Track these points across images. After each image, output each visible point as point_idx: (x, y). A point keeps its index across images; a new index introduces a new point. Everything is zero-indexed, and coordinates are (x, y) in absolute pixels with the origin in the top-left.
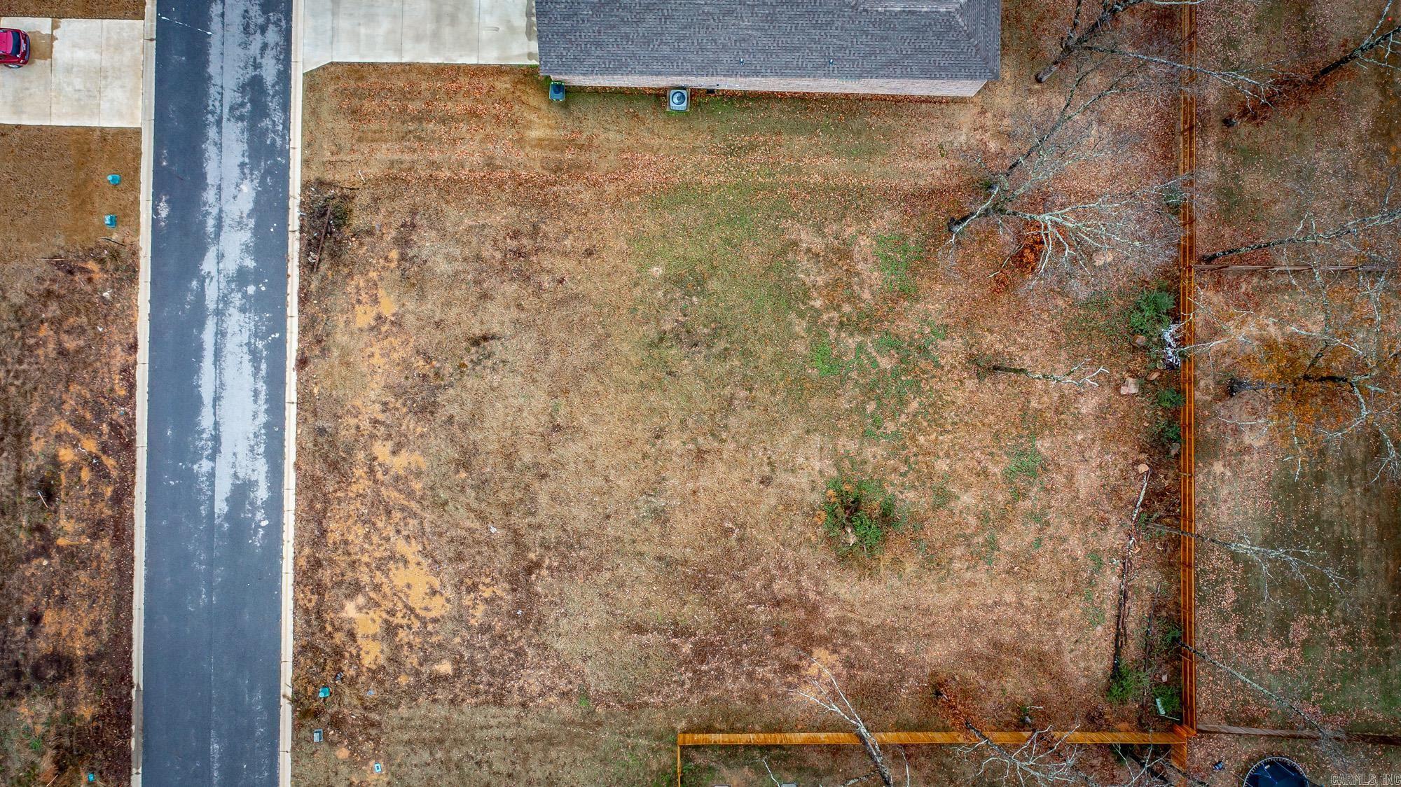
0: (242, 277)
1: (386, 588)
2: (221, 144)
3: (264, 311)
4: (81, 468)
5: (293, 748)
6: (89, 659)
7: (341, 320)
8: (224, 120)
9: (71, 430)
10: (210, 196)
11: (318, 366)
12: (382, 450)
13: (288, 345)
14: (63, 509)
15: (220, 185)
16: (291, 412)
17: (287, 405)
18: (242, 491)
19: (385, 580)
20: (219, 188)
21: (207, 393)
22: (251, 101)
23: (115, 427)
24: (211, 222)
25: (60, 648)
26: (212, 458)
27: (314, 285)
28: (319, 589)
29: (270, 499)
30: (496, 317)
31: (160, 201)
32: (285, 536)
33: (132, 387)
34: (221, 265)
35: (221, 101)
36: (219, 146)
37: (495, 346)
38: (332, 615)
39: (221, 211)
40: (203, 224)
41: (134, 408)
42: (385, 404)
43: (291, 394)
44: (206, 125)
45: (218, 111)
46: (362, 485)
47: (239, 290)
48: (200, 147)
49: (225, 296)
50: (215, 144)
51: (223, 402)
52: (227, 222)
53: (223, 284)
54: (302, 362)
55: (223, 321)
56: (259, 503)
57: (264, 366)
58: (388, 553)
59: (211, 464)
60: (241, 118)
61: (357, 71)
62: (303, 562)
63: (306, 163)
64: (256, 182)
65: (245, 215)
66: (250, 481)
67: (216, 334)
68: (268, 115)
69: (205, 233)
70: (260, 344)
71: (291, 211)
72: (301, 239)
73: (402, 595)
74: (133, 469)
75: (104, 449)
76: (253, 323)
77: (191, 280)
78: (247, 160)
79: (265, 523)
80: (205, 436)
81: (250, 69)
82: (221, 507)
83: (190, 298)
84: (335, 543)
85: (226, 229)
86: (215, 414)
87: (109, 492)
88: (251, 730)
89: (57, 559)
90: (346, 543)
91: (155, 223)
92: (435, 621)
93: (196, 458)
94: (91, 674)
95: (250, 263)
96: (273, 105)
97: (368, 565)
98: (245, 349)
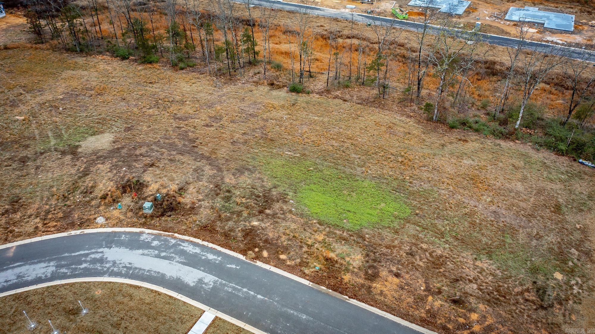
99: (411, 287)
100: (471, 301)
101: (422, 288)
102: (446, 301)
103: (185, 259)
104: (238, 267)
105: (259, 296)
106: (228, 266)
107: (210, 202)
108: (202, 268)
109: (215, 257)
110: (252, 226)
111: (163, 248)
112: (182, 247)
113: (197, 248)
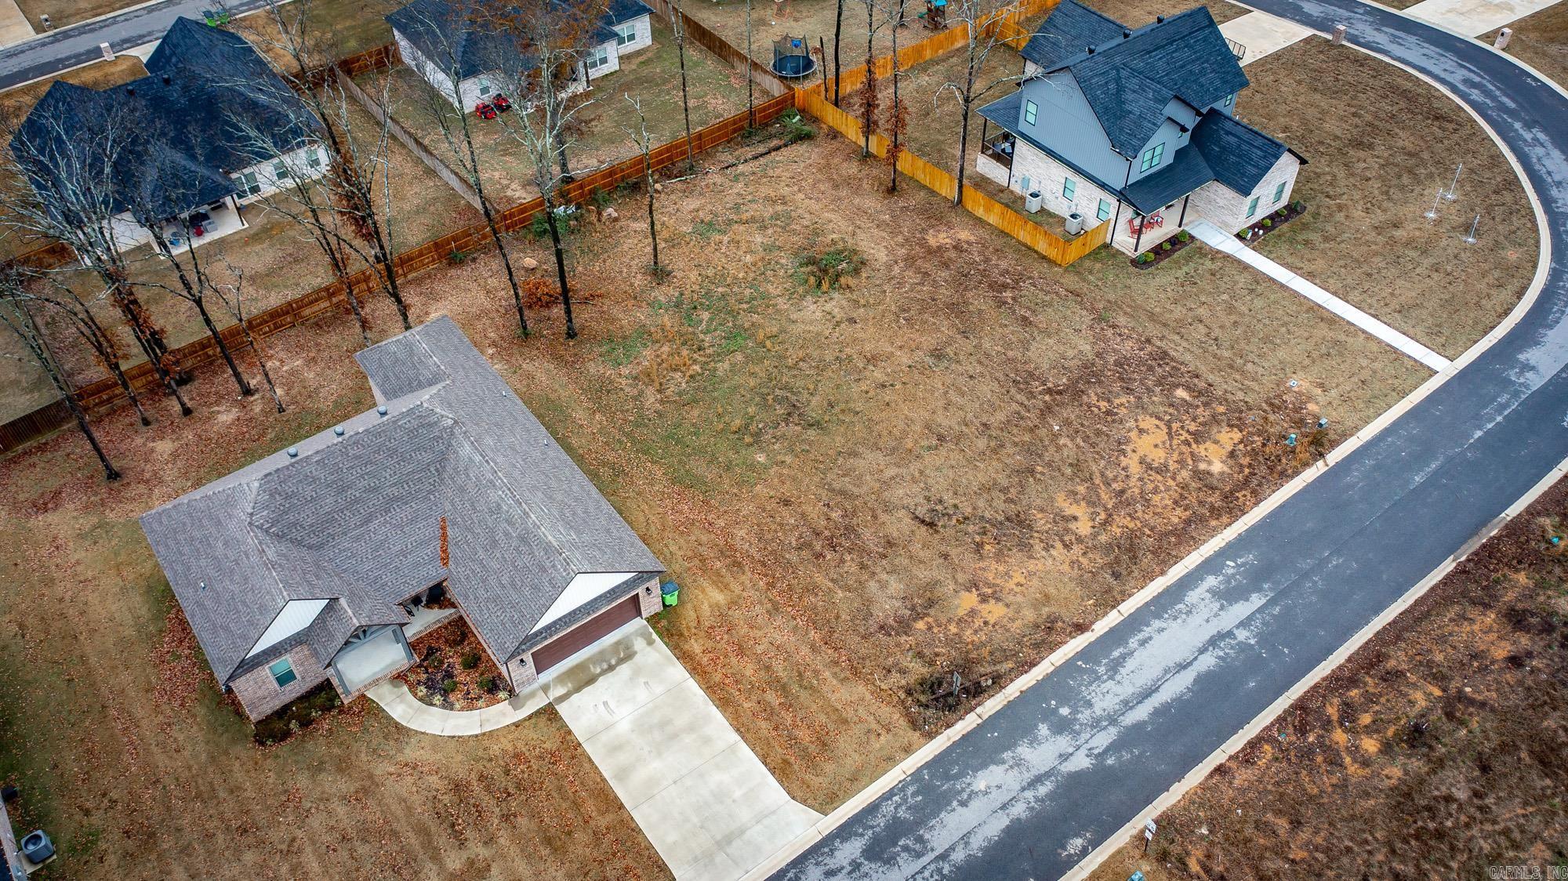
0: (1062, 727)
1: (1175, 456)
2: (962, 839)
3: (1071, 689)
4: (1366, 726)
5: (1352, 435)
6: (1487, 606)
7: (1016, 627)
8: (936, 853)
9: (1348, 760)
10: (1019, 810)
11: (1070, 615)
12: (1083, 527)
13: (1079, 649)
14: (1413, 712)
15: (1001, 808)
16: (1128, 607)
17: (1126, 615)
18: (1228, 595)
19: (1171, 462)
20: (1004, 807)
21: (1185, 679)
22: (895, 844)
23: (1302, 730)
24: (1043, 790)
25: (1509, 628)
26: (1230, 634)
27: (1010, 665)
28: (1227, 497)
29: (1209, 573)
30: (899, 525)
31: (1070, 855)
32: (1223, 544)
33: (1254, 745)
34: (1071, 750)
35: (920, 872)
36: (965, 839)
37: (921, 512)
38: (1236, 475)
39: (1023, 789)
40: (1051, 796)
41: (1268, 728)
42: (1046, 549)
43: (1112, 619)
44: (958, 868)
45: (933, 867)
46: (1122, 522)
47: (1075, 719)
48: (984, 856)
49: (1092, 727)
50: (967, 844)
51: (1178, 659)
52: (1028, 776)
53: (1085, 736)
54: (1081, 628)
55: (1115, 712)
56: (1221, 578)
57: (1116, 654)
58: (1150, 472)
59: (1236, 631)
60: (920, 840)
61: (782, 771)
62: (1225, 519)
63: (908, 750)
64: (968, 780)
65: (1007, 766)
66: (1213, 596)
67: (1131, 708)
68: (894, 818)
69: (1058, 787)
70: (1102, 670)
71: (964, 732)
72: (979, 704)
73: (1168, 445)
74: (1316, 687)
75: (1327, 724)
76: (1091, 688)
77: (1111, 767)
78: (955, 803)
79: (1232, 564)
80: (1221, 654)
81: (865, 869)
82: (1257, 601)
83: (1126, 756)
84: (1185, 510)
85: (1035, 772)
86: (1196, 659)
87: (1354, 693)
88: (1377, 467)
89: (1453, 686)
90: (1176, 502)
91: (1096, 843)
92: (1159, 418)
93: (1243, 647)
94: (1495, 598)
95: (1043, 729)
96: (880, 822)
97: (1174, 479)
98: (1118, 677)
99: (1475, 672)
100: (1414, 760)
101: (1468, 689)
102: (1423, 716)
105: (1478, 434)
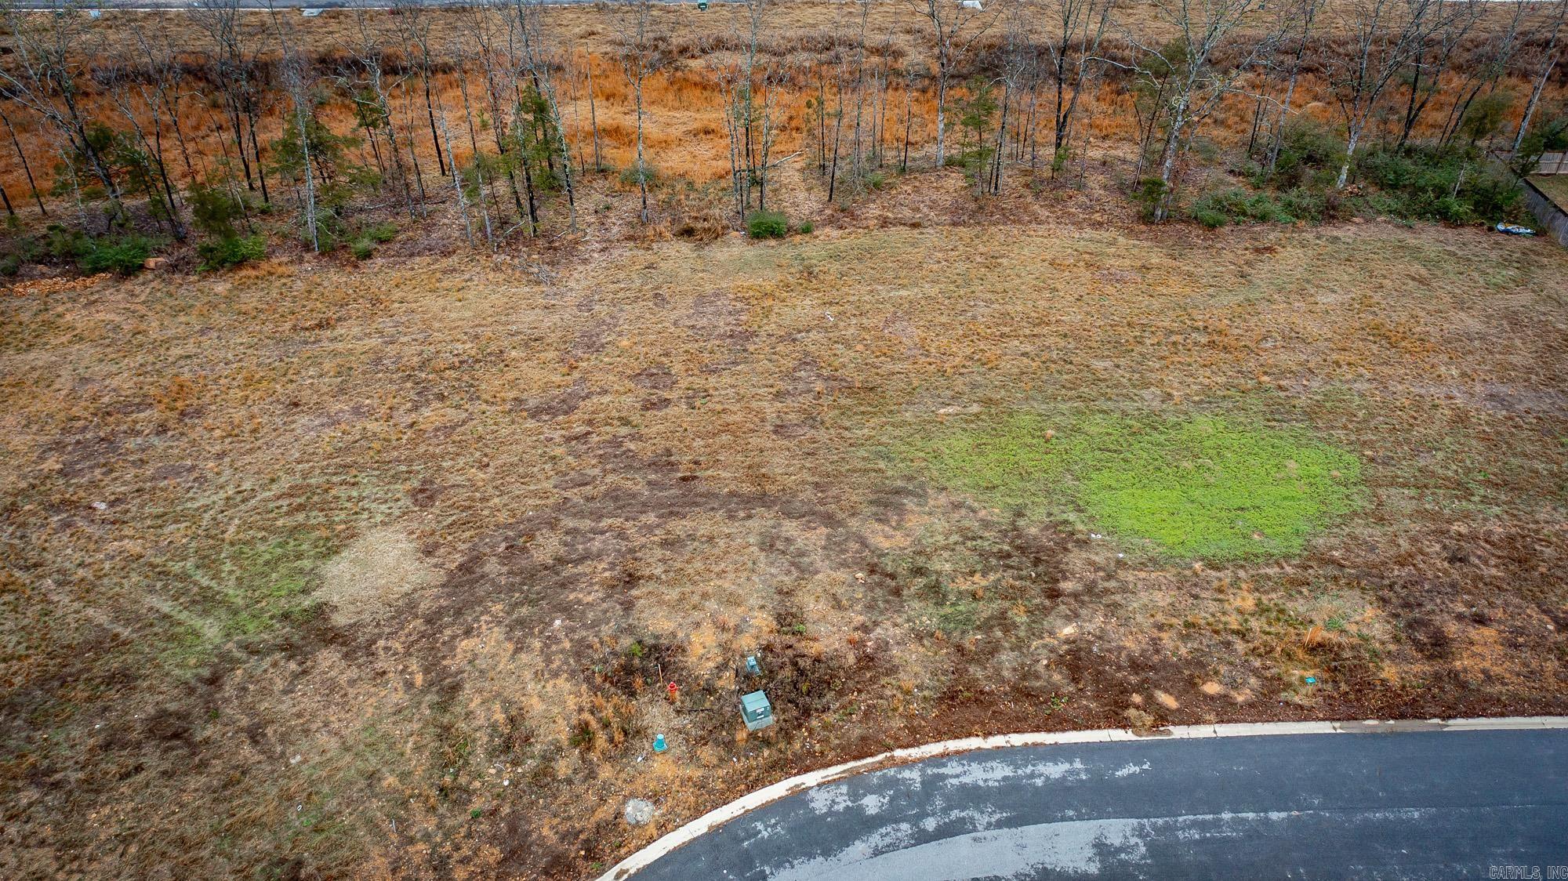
103: (1002, 808)
104: (1145, 767)
106: (1119, 773)
107: (899, 620)
108: (1071, 813)
109: (1065, 767)
110: (1067, 641)
111: (910, 806)
112: (955, 781)
113: (994, 764)
